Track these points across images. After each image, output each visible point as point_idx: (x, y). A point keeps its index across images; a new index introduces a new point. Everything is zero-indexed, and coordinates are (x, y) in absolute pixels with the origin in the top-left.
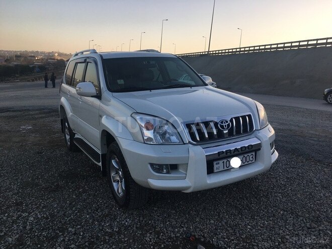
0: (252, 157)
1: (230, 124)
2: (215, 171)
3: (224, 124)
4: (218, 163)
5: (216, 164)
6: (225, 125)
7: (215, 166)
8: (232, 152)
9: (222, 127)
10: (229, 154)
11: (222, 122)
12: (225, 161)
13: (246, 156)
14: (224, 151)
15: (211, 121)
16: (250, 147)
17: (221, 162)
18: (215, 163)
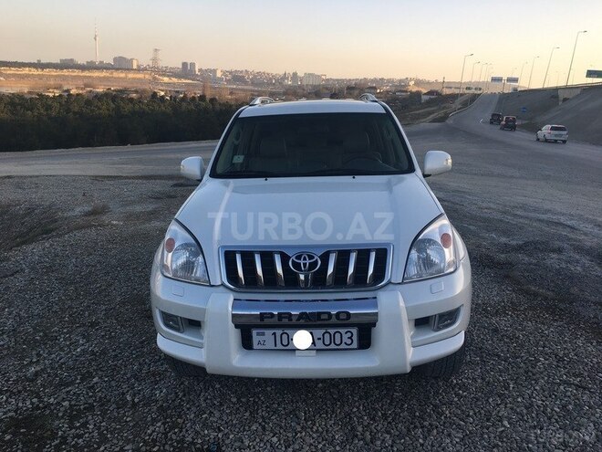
0: (350, 338)
1: (320, 262)
2: (255, 346)
3: (302, 262)
4: (263, 334)
5: (258, 334)
6: (305, 265)
7: (256, 339)
8: (294, 319)
9: (297, 265)
10: (285, 321)
11: (299, 257)
12: (279, 332)
13: (332, 331)
14: (276, 313)
15: (277, 252)
16: (342, 317)
17: (269, 333)
18: (254, 332)
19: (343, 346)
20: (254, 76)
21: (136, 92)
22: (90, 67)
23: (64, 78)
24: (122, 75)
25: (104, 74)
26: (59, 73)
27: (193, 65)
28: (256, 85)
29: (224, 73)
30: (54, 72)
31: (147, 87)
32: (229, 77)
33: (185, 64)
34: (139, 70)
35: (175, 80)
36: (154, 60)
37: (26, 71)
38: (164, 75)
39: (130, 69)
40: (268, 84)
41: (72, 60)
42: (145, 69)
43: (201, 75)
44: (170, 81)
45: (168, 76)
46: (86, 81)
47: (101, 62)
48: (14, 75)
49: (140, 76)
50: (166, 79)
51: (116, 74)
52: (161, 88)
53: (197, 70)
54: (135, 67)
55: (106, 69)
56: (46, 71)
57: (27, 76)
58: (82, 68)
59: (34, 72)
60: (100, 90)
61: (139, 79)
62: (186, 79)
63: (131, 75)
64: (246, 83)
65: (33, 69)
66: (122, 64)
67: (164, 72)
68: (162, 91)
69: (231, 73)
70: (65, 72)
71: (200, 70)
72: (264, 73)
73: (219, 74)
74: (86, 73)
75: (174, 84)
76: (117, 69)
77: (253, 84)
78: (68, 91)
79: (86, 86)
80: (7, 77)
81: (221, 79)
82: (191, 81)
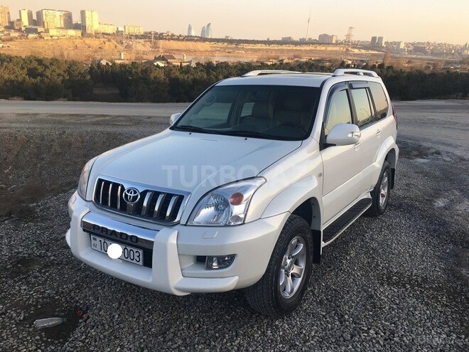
0: (138, 257)
3: (129, 195)
4: (96, 239)
5: (93, 238)
8: (109, 233)
10: (104, 233)
11: (129, 191)
12: (103, 241)
16: (134, 239)
19: (134, 261)
20: (435, 46)
21: (330, 61)
22: (302, 42)
23: (282, 51)
24: (323, 48)
25: (311, 47)
26: (280, 47)
27: (381, 39)
28: (436, 55)
29: (407, 45)
30: (276, 47)
31: (339, 58)
32: (411, 48)
33: (374, 39)
34: (337, 44)
35: (363, 51)
36: (348, 36)
37: (259, 46)
38: (356, 48)
39: (329, 44)
40: (447, 54)
41: (290, 38)
42: (341, 43)
43: (386, 47)
44: (360, 52)
45: (359, 48)
46: (296, 53)
47: (310, 39)
48: (251, 50)
49: (337, 48)
50: (356, 51)
51: (319, 48)
52: (349, 58)
53: (383, 43)
54: (334, 42)
55: (313, 44)
56: (272, 47)
57: (259, 50)
58: (296, 43)
59: (264, 47)
60: (304, 60)
61: (336, 51)
62: (372, 50)
63: (330, 48)
64: (426, 53)
65: (263, 45)
66: (325, 40)
67: (355, 46)
68: (350, 60)
69: (413, 44)
70: (284, 47)
71: (386, 43)
72: (445, 44)
73: (402, 46)
74: (298, 48)
75: (362, 54)
76: (320, 44)
77: (432, 53)
78: (282, 60)
79: (295, 57)
80: (247, 50)
81: (404, 50)
82: (376, 52)
